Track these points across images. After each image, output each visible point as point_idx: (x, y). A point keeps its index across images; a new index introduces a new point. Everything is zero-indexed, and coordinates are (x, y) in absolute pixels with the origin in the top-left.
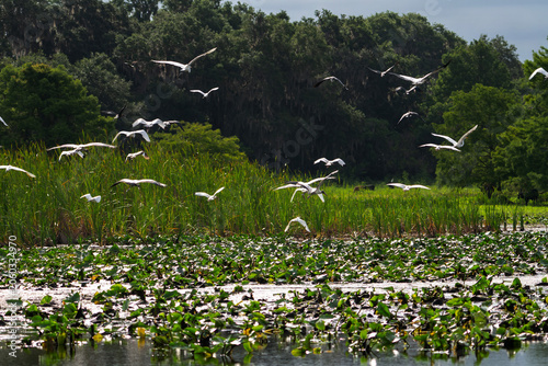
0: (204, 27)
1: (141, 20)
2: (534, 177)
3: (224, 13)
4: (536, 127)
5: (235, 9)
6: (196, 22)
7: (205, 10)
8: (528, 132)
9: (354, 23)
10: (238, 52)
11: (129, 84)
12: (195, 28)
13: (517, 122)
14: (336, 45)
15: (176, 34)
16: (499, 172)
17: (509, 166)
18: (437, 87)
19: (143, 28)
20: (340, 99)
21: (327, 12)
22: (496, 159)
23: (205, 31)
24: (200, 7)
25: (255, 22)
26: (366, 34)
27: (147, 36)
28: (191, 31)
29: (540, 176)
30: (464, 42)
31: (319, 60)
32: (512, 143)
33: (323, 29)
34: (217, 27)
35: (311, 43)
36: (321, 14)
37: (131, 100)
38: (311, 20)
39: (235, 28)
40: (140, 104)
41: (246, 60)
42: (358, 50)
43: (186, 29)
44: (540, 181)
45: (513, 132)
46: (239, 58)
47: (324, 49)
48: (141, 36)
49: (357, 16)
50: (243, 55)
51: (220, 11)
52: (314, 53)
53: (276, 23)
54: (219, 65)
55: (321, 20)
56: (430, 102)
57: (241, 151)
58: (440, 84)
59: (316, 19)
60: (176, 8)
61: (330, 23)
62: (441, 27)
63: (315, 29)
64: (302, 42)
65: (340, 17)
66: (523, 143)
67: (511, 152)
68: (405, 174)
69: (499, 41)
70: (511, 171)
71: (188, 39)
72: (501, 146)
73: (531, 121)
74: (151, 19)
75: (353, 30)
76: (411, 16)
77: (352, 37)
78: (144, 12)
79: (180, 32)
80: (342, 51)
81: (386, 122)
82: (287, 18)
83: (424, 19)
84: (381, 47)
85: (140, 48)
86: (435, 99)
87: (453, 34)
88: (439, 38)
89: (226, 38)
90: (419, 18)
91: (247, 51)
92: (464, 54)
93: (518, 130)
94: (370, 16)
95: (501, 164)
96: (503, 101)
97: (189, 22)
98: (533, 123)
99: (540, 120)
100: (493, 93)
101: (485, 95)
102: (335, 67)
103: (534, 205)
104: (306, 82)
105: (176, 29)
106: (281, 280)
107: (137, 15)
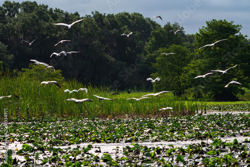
0: (41, 19)
1: (11, 17)
2: (200, 88)
3: (49, 13)
4: (201, 64)
5: (54, 11)
6: (37, 17)
7: (41, 11)
8: (197, 67)
9: (110, 17)
10: (56, 31)
11: (6, 46)
12: (37, 20)
13: (192, 62)
14: (102, 27)
15: (27, 23)
16: (183, 85)
17: (188, 83)
18: (149, 46)
19: (12, 20)
20: (104, 53)
21: (97, 12)
22: (182, 79)
23: (42, 22)
24: (38, 11)
25: (64, 17)
26: (115, 22)
27: (14, 24)
28: (35, 21)
29: (203, 87)
30: (160, 26)
31: (94, 34)
32: (190, 72)
33: (95, 20)
34: (46, 20)
35: (90, 27)
36: (94, 13)
37: (7, 54)
38: (90, 16)
39: (54, 20)
40: (12, 56)
41: (60, 35)
42: (112, 29)
43: (32, 21)
44: (203, 89)
45: (190, 67)
46: (57, 34)
47: (96, 29)
48: (12, 24)
49: (111, 14)
50: (59, 32)
51: (47, 12)
52: (92, 31)
53: (74, 17)
54: (48, 37)
55: (94, 16)
56: (146, 54)
57: (62, 77)
58: (150, 45)
59: (92, 16)
60: (27, 11)
61: (99, 17)
62: (149, 19)
63: (92, 20)
64: (86, 26)
65: (103, 14)
66: (195, 72)
67: (189, 76)
68: (135, 87)
69: (176, 25)
70: (190, 85)
71: (33, 25)
72: (184, 73)
73: (199, 61)
74: (16, 17)
75: (110, 20)
76: (135, 14)
77: (109, 24)
78: (13, 13)
79: (30, 22)
80: (104, 30)
81: (125, 63)
82: (79, 15)
83: (141, 15)
84: (122, 28)
85: (11, 30)
86: (148, 52)
87: (155, 22)
88: (148, 24)
89: (51, 25)
90: (139, 15)
91: (60, 31)
92: (161, 31)
93: (192, 65)
94: (116, 14)
95: (185, 82)
96: (185, 52)
97: (34, 17)
98: (200, 62)
99: (203, 61)
100: (180, 48)
101: (176, 49)
102: (101, 38)
103: (200, 101)
104: (88, 44)
105: (27, 20)
106: (109, 141)
107: (9, 14)
